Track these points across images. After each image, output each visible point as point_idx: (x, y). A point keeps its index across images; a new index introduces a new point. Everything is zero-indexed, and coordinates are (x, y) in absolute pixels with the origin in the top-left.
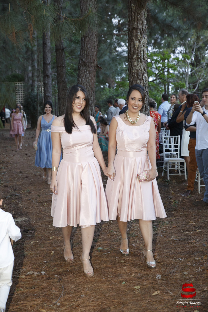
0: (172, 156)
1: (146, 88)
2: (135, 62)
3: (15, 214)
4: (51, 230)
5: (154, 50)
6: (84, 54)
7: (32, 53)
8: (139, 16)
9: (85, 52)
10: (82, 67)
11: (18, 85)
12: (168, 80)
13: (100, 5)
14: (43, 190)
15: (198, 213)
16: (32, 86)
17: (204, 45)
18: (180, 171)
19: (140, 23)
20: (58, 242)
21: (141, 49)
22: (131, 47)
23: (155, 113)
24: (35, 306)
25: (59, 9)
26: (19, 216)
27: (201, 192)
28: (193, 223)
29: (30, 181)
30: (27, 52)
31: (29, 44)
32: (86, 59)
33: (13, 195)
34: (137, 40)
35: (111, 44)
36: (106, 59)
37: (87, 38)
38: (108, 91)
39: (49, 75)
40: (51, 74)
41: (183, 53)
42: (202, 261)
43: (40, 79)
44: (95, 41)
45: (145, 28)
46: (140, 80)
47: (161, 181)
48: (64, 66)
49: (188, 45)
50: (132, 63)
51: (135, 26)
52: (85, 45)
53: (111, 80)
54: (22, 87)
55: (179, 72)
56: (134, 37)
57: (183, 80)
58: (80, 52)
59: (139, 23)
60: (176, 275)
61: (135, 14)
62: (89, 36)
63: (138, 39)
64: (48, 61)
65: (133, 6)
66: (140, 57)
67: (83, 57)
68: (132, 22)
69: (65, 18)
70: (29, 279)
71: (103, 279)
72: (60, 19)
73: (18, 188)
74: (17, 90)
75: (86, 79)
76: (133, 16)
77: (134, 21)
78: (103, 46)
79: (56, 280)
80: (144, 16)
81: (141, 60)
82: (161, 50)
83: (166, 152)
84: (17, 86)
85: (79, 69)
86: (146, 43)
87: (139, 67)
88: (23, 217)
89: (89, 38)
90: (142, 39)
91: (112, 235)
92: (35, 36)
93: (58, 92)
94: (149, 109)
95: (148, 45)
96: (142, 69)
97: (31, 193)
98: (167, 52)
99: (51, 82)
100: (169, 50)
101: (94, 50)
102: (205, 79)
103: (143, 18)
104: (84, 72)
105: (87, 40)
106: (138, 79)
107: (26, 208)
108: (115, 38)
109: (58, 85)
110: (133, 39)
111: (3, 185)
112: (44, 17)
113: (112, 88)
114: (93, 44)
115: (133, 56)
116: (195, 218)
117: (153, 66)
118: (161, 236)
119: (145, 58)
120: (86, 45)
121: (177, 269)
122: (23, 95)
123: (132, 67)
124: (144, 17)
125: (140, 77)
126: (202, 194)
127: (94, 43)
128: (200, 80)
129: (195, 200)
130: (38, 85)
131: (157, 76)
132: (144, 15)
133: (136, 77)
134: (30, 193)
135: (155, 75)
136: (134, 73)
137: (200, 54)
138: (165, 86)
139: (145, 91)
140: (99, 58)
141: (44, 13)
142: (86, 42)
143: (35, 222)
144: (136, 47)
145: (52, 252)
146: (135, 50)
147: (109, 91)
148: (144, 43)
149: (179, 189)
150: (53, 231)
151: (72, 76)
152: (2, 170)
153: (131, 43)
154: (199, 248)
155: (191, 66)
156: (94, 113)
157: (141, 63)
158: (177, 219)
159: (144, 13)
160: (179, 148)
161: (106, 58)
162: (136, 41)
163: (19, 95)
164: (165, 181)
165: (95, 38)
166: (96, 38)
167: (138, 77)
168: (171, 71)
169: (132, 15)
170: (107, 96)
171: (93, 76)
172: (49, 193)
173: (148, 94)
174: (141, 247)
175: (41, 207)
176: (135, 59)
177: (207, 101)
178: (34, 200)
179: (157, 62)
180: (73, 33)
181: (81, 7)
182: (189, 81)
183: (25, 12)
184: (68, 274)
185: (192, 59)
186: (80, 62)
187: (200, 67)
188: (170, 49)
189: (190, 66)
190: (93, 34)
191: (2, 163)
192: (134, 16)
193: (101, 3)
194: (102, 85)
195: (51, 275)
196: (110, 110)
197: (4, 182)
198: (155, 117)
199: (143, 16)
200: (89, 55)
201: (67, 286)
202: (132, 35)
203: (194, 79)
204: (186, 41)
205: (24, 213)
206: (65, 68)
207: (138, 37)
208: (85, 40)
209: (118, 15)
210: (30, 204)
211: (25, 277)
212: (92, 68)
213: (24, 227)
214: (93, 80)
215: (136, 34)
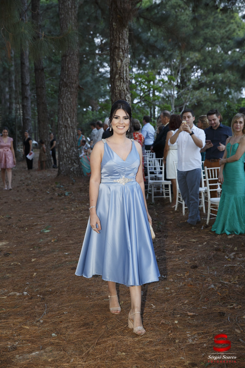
0: (157, 179)
2: (118, 82)
4: (32, 253)
5: (139, 72)
6: (65, 74)
7: (10, 73)
8: (121, 35)
9: (66, 72)
10: (62, 88)
12: (154, 102)
13: (82, 24)
14: (24, 215)
15: (182, 234)
16: (10, 108)
17: (189, 67)
18: (164, 194)
19: (122, 43)
20: (40, 264)
21: (123, 69)
22: (113, 66)
23: (139, 135)
24: (18, 324)
25: (37, 27)
27: (185, 214)
28: (176, 243)
29: (10, 206)
30: (3, 72)
31: (6, 64)
32: (67, 79)
34: (119, 59)
35: (94, 64)
36: (88, 81)
37: (68, 57)
38: (91, 114)
39: (28, 96)
40: (30, 95)
41: (169, 75)
42: (183, 277)
43: (18, 101)
44: (76, 61)
45: (127, 47)
48: (43, 86)
49: (174, 66)
50: (115, 83)
51: (117, 46)
52: (65, 65)
53: (95, 102)
55: (165, 94)
56: (116, 56)
57: (169, 103)
58: (60, 73)
59: (120, 43)
60: (159, 291)
61: (116, 33)
62: (70, 56)
64: (26, 82)
65: (115, 25)
67: (64, 77)
68: (114, 42)
69: (44, 36)
70: (11, 299)
71: (86, 297)
72: (39, 37)
75: (68, 100)
76: (114, 35)
77: (116, 40)
78: (85, 67)
79: (38, 300)
80: (126, 35)
81: (123, 80)
82: (146, 72)
83: (150, 174)
85: (60, 89)
86: (128, 62)
87: (121, 87)
88: (3, 241)
89: (69, 57)
90: (124, 59)
92: (13, 55)
93: (38, 115)
95: (133, 66)
96: (125, 89)
97: (11, 218)
98: (152, 74)
99: (30, 104)
100: (154, 72)
101: (75, 70)
102: (191, 102)
103: (125, 38)
104: (65, 92)
105: (67, 59)
107: (6, 233)
108: (98, 59)
109: (37, 107)
110: (115, 58)
112: (22, 35)
113: (95, 111)
114: (74, 64)
115: (116, 76)
116: (178, 238)
117: (137, 88)
119: (128, 78)
120: (67, 64)
121: (159, 285)
123: (114, 87)
124: (126, 36)
125: (123, 97)
126: (187, 216)
127: (76, 63)
128: (187, 102)
129: (180, 222)
130: (16, 108)
131: (142, 98)
132: (126, 33)
133: (119, 97)
134: (10, 218)
135: (139, 97)
136: (117, 93)
137: (186, 76)
138: (151, 108)
140: (81, 79)
141: (23, 30)
142: (67, 62)
143: (15, 246)
144: (119, 66)
145: (34, 274)
146: (117, 70)
147: (93, 114)
148: (126, 62)
149: (164, 211)
150: (35, 254)
151: (52, 98)
153: (113, 62)
154: (181, 266)
155: (177, 88)
156: (76, 136)
157: (123, 83)
158: (161, 240)
159: (125, 32)
160: (163, 171)
161: (88, 79)
162: (118, 61)
165: (77, 58)
166: (78, 57)
168: (157, 94)
170: (90, 120)
171: (74, 98)
172: (30, 218)
175: (22, 232)
176: (117, 79)
177: (189, 122)
178: (14, 225)
179: (142, 84)
180: (54, 53)
181: (61, 25)
182: (175, 104)
183: (2, 29)
184: (51, 294)
185: (178, 81)
186: (61, 83)
187: (186, 89)
188: (156, 70)
189: (175, 88)
190: (74, 53)
192: (116, 35)
193: (82, 21)
194: (84, 108)
195: (33, 295)
196: (93, 133)
198: (140, 138)
199: (124, 35)
200: (70, 75)
201: (50, 305)
202: (114, 55)
203: (181, 102)
204: (171, 62)
205: (4, 238)
206: (45, 89)
207: (120, 57)
208: (65, 60)
209: (100, 35)
210: (10, 229)
211: (7, 298)
212: (74, 89)
213: (4, 251)
214: (74, 101)
215: (118, 54)
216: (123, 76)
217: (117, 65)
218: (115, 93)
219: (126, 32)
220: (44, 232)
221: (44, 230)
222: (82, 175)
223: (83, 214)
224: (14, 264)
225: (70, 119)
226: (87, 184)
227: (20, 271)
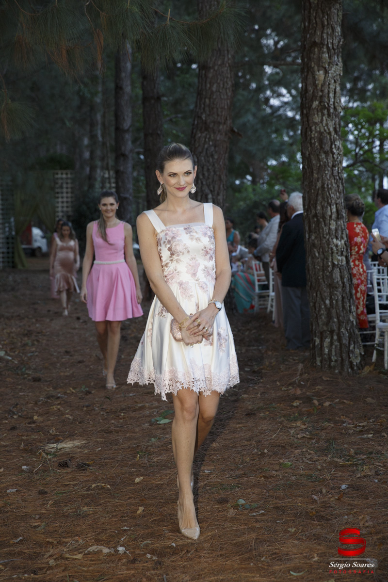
1: (340, 171)
2: (316, 116)
3: (58, 433)
5: (351, 104)
6: (204, 104)
7: (92, 108)
8: (326, 17)
9: (207, 101)
10: (198, 132)
11: (59, 176)
16: (91, 178)
19: (327, 33)
20: (150, 489)
21: (329, 88)
22: (308, 83)
23: (362, 227)
26: (67, 438)
29: (88, 370)
30: (80, 107)
31: (86, 90)
32: (209, 115)
33: (53, 396)
34: (321, 68)
35: (259, 91)
37: (212, 71)
38: (250, 190)
39: (127, 153)
40: (131, 151)
43: (107, 164)
44: (227, 78)
45: (339, 42)
46: (326, 153)
47: (370, 371)
48: (159, 132)
50: (310, 118)
51: (316, 40)
52: (206, 86)
54: (69, 181)
56: (314, 63)
58: (194, 104)
59: (325, 33)
61: (316, 13)
62: (216, 68)
63: (323, 67)
64: (125, 125)
66: (327, 106)
67: (202, 111)
68: (310, 32)
69: (170, 19)
70: (91, 561)
73: (63, 383)
74: (58, 188)
76: (312, 18)
77: (316, 29)
78: (242, 96)
79: (149, 565)
80: (336, 18)
81: (328, 111)
82: (366, 105)
83: (381, 308)
84: (57, 179)
85: (193, 136)
86: (340, 75)
87: (324, 125)
88: (75, 439)
89: (214, 70)
90: (331, 67)
91: (267, 476)
93: (146, 192)
94: (344, 215)
96: (331, 129)
97: (90, 393)
99: (130, 169)
101: (226, 97)
103: (334, 23)
104: (203, 142)
105: (210, 75)
106: (322, 152)
107: (80, 423)
110: (313, 66)
111: (30, 378)
112: (127, 15)
113: (258, 184)
114: (224, 84)
115: (313, 103)
118: (374, 481)
119: (337, 108)
120: (208, 85)
122: (72, 197)
123: (309, 125)
124: (336, 20)
125: (327, 148)
127: (227, 82)
130: (103, 177)
131: (358, 156)
132: (336, 15)
133: (319, 147)
134: (88, 393)
135: (354, 153)
136: (314, 138)
139: (338, 178)
140: (236, 117)
141: (128, 5)
142: (208, 80)
143: (100, 449)
144: (319, 82)
145: (138, 510)
146: (317, 90)
148: (335, 74)
150: (141, 467)
152: (28, 348)
153: (307, 75)
157: (328, 117)
159: (336, 11)
162: (318, 71)
163: (62, 197)
164: (378, 371)
165: (229, 71)
166: (231, 71)
167: (321, 147)
169: (310, 16)
170: (248, 202)
171: (222, 153)
173: (342, 184)
174: (332, 501)
175: (113, 421)
176: (315, 108)
178: (98, 407)
181: (200, 5)
183: (87, 4)
184: (175, 553)
186: (196, 122)
190: (223, 63)
191: (27, 334)
192: (315, 18)
195: (138, 554)
197: (32, 371)
198: (363, 234)
199: (334, 18)
200: (215, 106)
201: (175, 577)
202: (309, 59)
205: (76, 432)
206: (161, 137)
207: (322, 63)
208: (206, 77)
209: (273, 31)
210: (90, 415)
211: (84, 558)
212: (221, 134)
213: (78, 460)
214: (222, 161)
215: (319, 57)
216: (328, 104)
217: (316, 81)
218: (311, 138)
219: (338, 11)
220: (158, 422)
221: (158, 418)
222: (235, 311)
223: (239, 390)
224: (98, 486)
225: (213, 195)
226: (243, 328)
227: (109, 502)
